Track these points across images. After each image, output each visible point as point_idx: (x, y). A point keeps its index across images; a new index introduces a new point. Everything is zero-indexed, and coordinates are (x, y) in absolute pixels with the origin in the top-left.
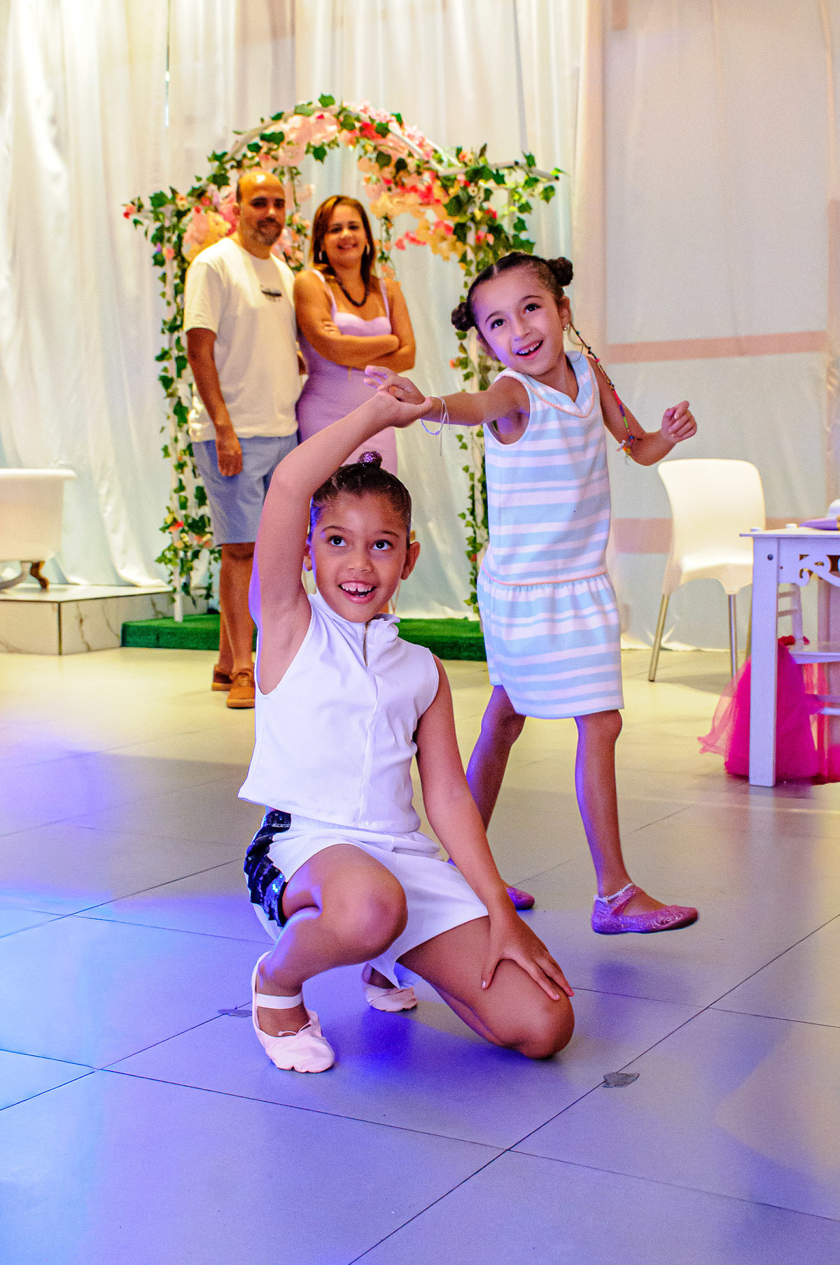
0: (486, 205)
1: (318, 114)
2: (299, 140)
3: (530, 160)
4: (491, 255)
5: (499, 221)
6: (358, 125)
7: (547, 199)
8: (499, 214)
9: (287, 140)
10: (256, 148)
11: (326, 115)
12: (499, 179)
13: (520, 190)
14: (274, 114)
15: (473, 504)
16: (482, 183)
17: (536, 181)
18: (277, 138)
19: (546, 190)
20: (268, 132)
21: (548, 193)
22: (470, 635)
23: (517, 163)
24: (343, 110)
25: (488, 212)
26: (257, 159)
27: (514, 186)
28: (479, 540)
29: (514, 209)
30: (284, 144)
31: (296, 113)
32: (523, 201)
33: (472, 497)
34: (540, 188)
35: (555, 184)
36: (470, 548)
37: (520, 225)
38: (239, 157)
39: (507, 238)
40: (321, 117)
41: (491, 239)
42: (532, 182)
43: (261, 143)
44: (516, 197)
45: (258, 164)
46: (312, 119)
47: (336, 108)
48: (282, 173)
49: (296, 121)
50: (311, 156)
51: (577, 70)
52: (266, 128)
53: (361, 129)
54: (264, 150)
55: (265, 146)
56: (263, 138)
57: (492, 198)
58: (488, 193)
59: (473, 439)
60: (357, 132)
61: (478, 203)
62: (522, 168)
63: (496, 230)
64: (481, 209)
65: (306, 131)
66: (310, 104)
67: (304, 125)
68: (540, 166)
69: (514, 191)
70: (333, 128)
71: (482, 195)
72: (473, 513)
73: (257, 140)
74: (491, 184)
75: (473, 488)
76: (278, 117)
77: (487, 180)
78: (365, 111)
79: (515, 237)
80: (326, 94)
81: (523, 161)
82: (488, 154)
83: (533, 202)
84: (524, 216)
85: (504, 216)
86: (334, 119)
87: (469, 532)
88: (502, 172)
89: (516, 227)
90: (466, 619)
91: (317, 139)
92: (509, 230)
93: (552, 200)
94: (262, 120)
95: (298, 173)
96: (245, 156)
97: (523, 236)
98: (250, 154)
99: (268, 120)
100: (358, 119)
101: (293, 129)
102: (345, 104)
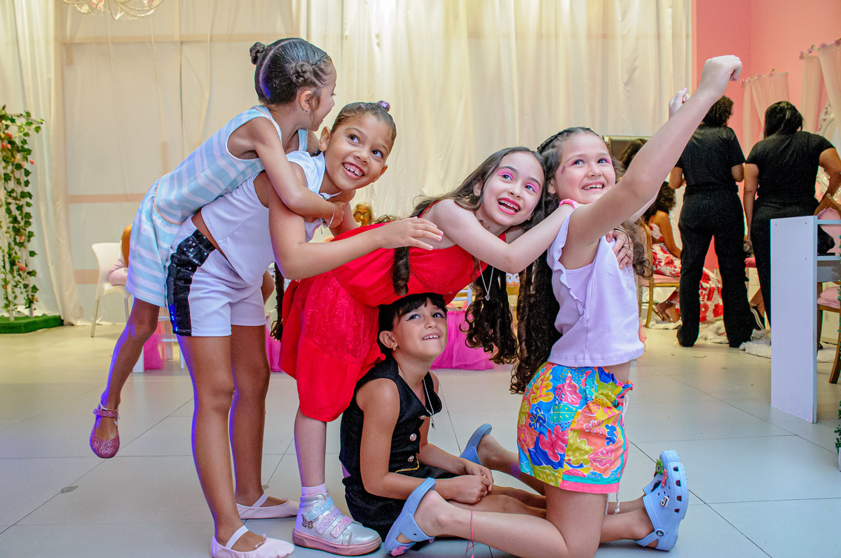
0: (6, 131)
3: (28, 114)
4: (10, 153)
5: (13, 139)
7: (37, 132)
8: (13, 136)
12: (13, 121)
13: (24, 127)
15: (4, 263)
16: (4, 122)
17: (32, 123)
19: (36, 127)
21: (38, 129)
22: (3, 322)
23: (21, 115)
25: (8, 135)
27: (20, 125)
28: (8, 279)
29: (21, 134)
32: (26, 131)
33: (4, 261)
34: (34, 126)
35: (40, 125)
36: (4, 283)
37: (24, 142)
39: (18, 147)
41: (9, 146)
42: (29, 124)
44: (22, 130)
51: (50, 79)
57: (9, 128)
58: (7, 127)
59: (3, 234)
61: (2, 130)
62: (24, 117)
63: (12, 143)
64: (4, 133)
68: (33, 116)
69: (20, 127)
71: (4, 127)
72: (4, 267)
74: (8, 123)
75: (4, 256)
77: (6, 120)
79: (22, 147)
81: (24, 114)
82: (6, 109)
83: (30, 132)
84: (26, 138)
85: (16, 137)
87: (3, 276)
88: (14, 118)
89: (22, 142)
92: (18, 143)
93: (40, 132)
97: (26, 147)
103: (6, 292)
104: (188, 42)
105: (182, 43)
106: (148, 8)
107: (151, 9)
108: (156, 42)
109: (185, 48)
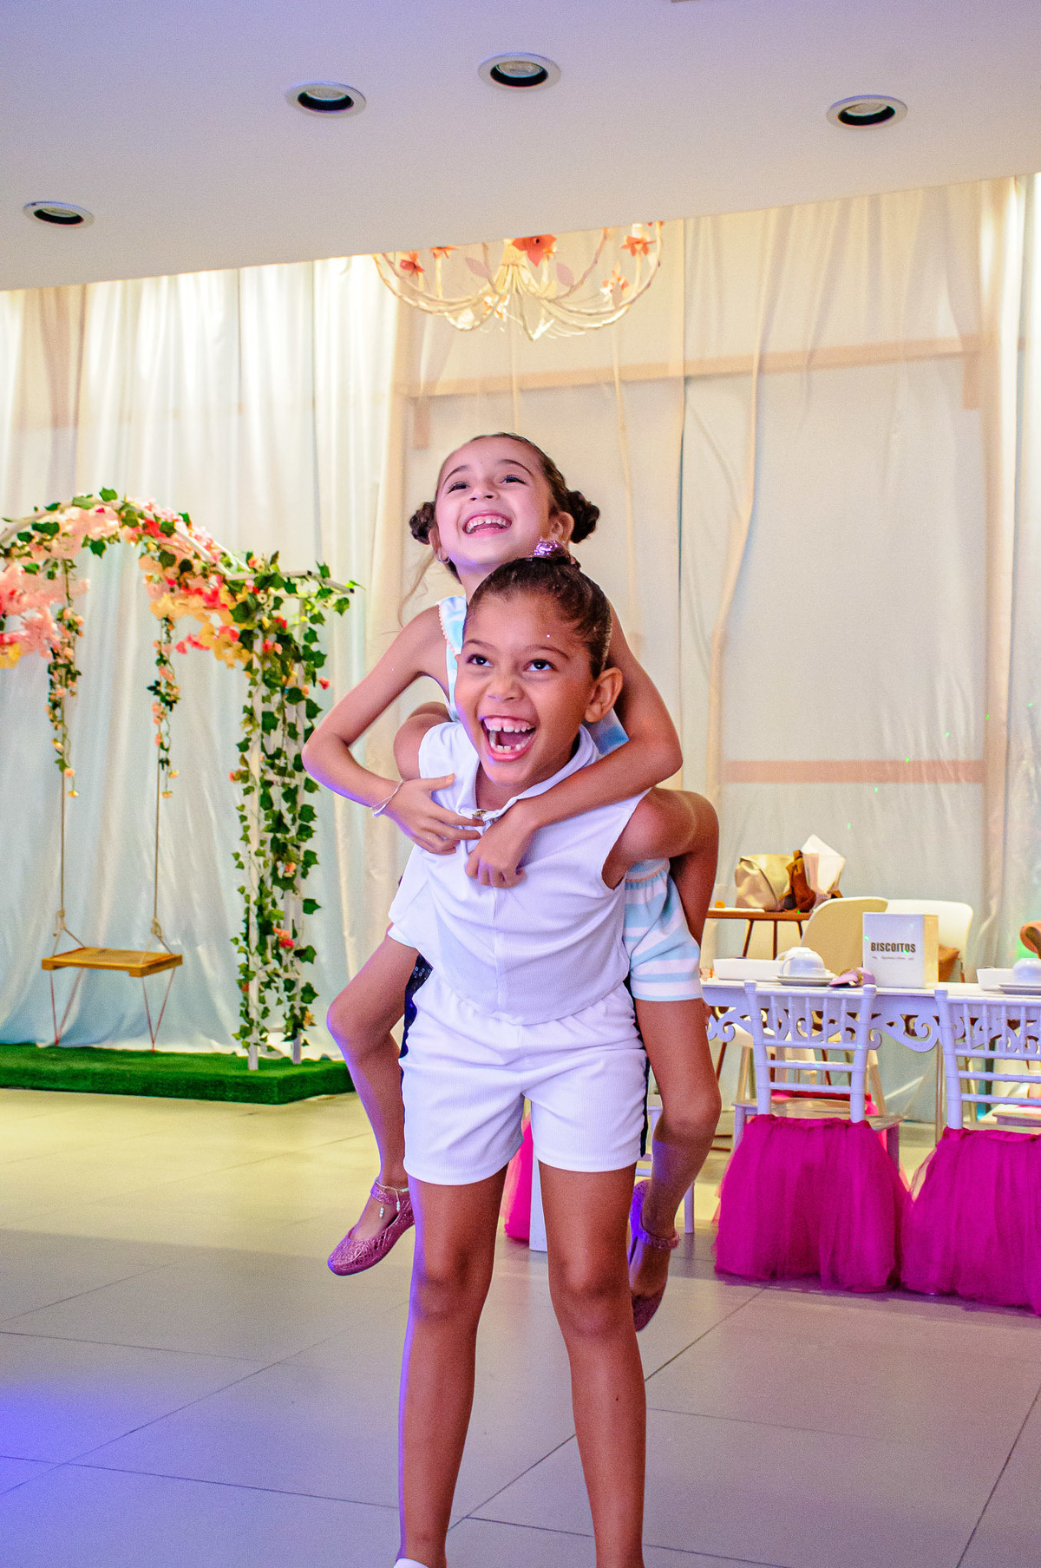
0: (275, 613)
1: (98, 507)
2: (75, 533)
3: (325, 571)
4: (279, 665)
5: (288, 631)
6: (141, 522)
7: (341, 611)
8: (289, 623)
9: (62, 531)
10: (28, 538)
11: (107, 509)
12: (291, 588)
13: (312, 600)
14: (48, 505)
15: (248, 928)
16: (272, 590)
17: (330, 592)
18: (52, 529)
19: (339, 602)
20: (42, 521)
21: (342, 605)
22: (234, 1073)
23: (310, 573)
24: (126, 505)
25: (278, 620)
26: (27, 549)
27: (306, 596)
28: (252, 968)
29: (306, 619)
30: (59, 536)
31: (73, 505)
32: (315, 611)
33: (247, 921)
34: (334, 599)
35: (349, 596)
36: (243, 977)
37: (311, 636)
38: (7, 545)
39: (297, 648)
40: (102, 511)
41: (279, 649)
42: (325, 593)
43: (33, 533)
44: (309, 607)
45: (29, 554)
46: (92, 512)
47: (118, 503)
48: (56, 565)
49: (74, 512)
50: (88, 549)
51: (376, 487)
52: (39, 518)
53: (145, 527)
54: (37, 539)
55: (37, 536)
56: (36, 527)
57: (282, 606)
58: (278, 602)
59: (250, 858)
60: (141, 529)
61: (267, 611)
62: (315, 578)
63: (285, 639)
64: (270, 617)
65: (84, 522)
66: (90, 496)
67: (82, 518)
68: (335, 577)
69: (306, 601)
70: (114, 523)
71: (272, 603)
72: (246, 938)
73: (29, 529)
74: (282, 592)
75: (248, 911)
76: (54, 507)
77: (277, 588)
78: (150, 508)
79: (305, 647)
80: (108, 488)
81: (316, 571)
82: (279, 561)
83: (325, 614)
84: (315, 627)
85: (294, 625)
86: (115, 514)
87: (242, 959)
88: (293, 581)
89: (306, 637)
90: (234, 1054)
91: (96, 533)
92: (299, 639)
93: (346, 612)
94: (36, 509)
95: (73, 566)
96: (14, 545)
97: (314, 647)
98: (19, 543)
99: (42, 509)
100: (142, 516)
101: (69, 521)
102: (128, 500)
103: (246, 999)
104: (705, 377)
105: (687, 380)
106: (611, 307)
107: (618, 308)
108: (624, 382)
109: (696, 394)
